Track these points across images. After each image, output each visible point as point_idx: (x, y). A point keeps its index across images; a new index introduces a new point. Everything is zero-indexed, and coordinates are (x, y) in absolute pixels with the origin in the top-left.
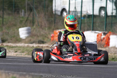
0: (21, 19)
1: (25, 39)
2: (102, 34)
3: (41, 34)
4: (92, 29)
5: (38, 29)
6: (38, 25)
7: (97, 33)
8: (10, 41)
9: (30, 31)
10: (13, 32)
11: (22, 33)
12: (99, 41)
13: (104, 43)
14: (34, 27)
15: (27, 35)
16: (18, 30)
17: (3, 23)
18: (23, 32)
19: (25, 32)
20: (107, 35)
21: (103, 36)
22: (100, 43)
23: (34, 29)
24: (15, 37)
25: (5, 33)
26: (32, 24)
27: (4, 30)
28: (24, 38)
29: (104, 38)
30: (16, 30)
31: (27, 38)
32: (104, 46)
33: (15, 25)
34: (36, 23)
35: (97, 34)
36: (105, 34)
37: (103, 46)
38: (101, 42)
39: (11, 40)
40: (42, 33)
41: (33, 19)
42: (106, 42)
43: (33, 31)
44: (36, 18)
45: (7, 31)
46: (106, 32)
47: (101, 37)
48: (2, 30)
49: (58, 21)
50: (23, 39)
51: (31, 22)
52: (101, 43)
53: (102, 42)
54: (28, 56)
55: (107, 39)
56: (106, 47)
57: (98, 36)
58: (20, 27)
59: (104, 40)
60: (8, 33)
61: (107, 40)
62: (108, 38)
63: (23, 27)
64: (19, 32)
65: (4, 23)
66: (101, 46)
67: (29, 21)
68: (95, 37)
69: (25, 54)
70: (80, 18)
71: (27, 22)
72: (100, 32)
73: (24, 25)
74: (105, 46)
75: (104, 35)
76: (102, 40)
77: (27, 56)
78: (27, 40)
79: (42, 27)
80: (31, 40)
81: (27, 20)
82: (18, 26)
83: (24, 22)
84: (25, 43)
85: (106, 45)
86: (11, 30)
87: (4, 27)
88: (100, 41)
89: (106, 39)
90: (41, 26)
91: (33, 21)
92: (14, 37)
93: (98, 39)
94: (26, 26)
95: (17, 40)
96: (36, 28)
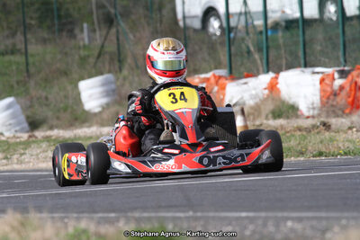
0: (83, 53)
1: (100, 112)
2: (336, 75)
4: (302, 61)
5: (136, 79)
6: (137, 67)
7: (318, 73)
9: (113, 86)
10: (62, 94)
11: (90, 96)
12: (328, 98)
13: (343, 101)
14: (125, 72)
15: (104, 101)
16: (76, 87)
17: (28, 71)
18: (91, 93)
19: (100, 90)
20: (350, 77)
21: (338, 82)
22: (330, 102)
23: (125, 79)
24: (69, 110)
25: (38, 99)
26: (117, 64)
27: (33, 92)
28: (97, 110)
29: (342, 88)
30: (69, 88)
31: (105, 107)
32: (343, 112)
33: (65, 73)
34: (129, 60)
35: (320, 76)
36: (343, 74)
37: (340, 113)
38: (334, 100)
39: (58, 118)
41: (119, 49)
42: (350, 100)
43: (123, 85)
44: (127, 46)
45: (44, 94)
46: (346, 68)
47: (332, 86)
48: (27, 92)
49: (197, 48)
50: (95, 114)
51: (112, 60)
52: (335, 103)
53: (338, 99)
55: (353, 88)
56: (350, 113)
57: (322, 81)
58: (83, 79)
59: (343, 93)
60: (47, 98)
61: (353, 93)
62: (353, 85)
63: (90, 76)
64: (79, 94)
65: (32, 70)
66: (334, 112)
67: (107, 57)
68: (314, 85)
70: (261, 32)
71: (101, 59)
72: (329, 70)
73: (94, 71)
74: (347, 111)
75: (341, 77)
76: (335, 94)
78: (105, 116)
81: (99, 55)
82: (75, 76)
83: (92, 60)
84: (102, 125)
85: (350, 107)
86: (56, 89)
87: (32, 83)
88: (332, 97)
89: (348, 88)
91: (119, 55)
92: (65, 110)
93: (322, 91)
94: (100, 73)
95: (76, 119)
96: (131, 77)
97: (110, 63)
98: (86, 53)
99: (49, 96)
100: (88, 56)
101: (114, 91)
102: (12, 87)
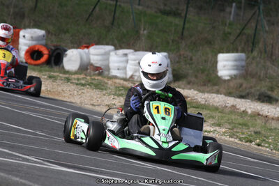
0: (227, 29)
1: (228, 80)
3: (268, 76)
5: (262, 61)
6: (265, 52)
8: (193, 79)
9: (244, 63)
10: (204, 58)
11: (224, 66)
14: (255, 53)
15: (234, 72)
16: (216, 56)
17: (182, 34)
18: (226, 64)
19: (231, 63)
23: (253, 58)
24: (206, 73)
25: (185, 57)
28: (227, 78)
31: (233, 78)
33: (209, 43)
34: (261, 45)
39: (196, 77)
40: (270, 71)
41: (255, 34)
43: (252, 63)
44: (261, 33)
45: (190, 55)
48: (178, 49)
50: (225, 81)
51: (247, 41)
54: (231, 139)
60: (191, 59)
63: (228, 52)
64: (216, 62)
65: (186, 33)
67: (244, 38)
69: (224, 130)
71: (239, 38)
73: (231, 47)
77: (227, 138)
78: (232, 84)
79: (274, 57)
80: (241, 85)
82: (217, 46)
83: (232, 38)
86: (200, 53)
87: (183, 44)
90: (272, 55)
91: (254, 38)
92: (203, 71)
94: (237, 51)
95: (209, 81)
96: (258, 59)
97: (245, 43)
98: (229, 30)
99: (194, 58)
100: (230, 34)
101: (243, 67)
102: (168, 43)
